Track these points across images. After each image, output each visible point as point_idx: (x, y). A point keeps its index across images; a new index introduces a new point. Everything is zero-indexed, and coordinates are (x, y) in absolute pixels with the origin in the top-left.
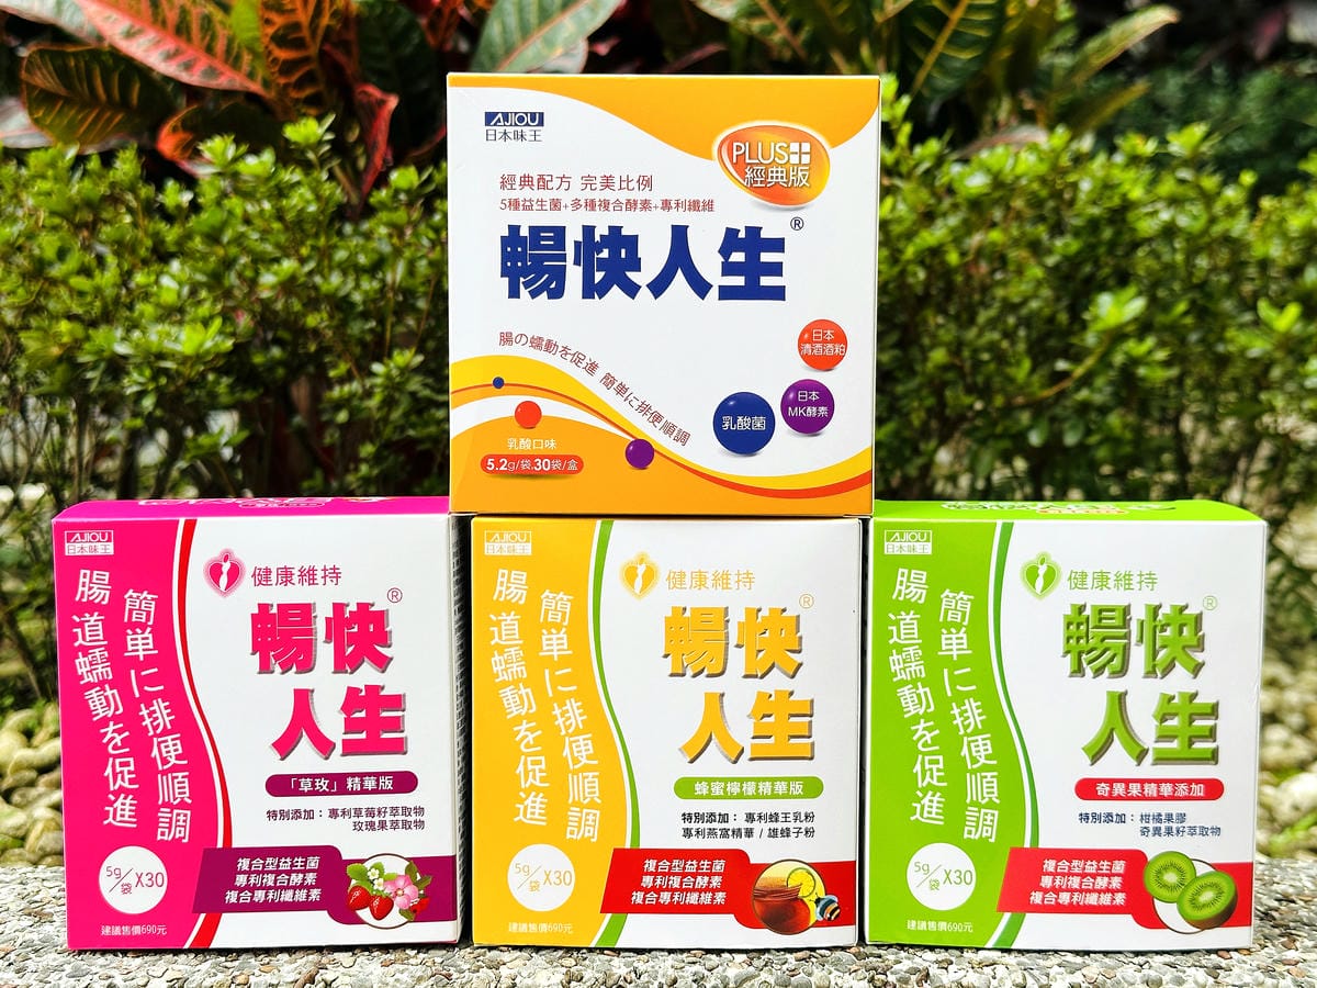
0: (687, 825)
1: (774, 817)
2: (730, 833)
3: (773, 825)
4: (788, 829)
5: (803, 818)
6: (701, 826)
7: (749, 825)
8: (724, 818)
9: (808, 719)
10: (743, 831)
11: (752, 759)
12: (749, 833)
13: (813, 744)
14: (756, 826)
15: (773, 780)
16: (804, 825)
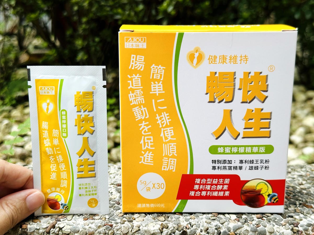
0: (214, 165)
1: (252, 162)
2: (232, 168)
3: (251, 165)
4: (257, 167)
5: (264, 162)
6: (220, 165)
7: (241, 165)
8: (230, 162)
9: (269, 121)
10: (238, 167)
11: (243, 138)
12: (241, 168)
13: (270, 131)
14: (244, 165)
15: (252, 146)
16: (265, 165)
